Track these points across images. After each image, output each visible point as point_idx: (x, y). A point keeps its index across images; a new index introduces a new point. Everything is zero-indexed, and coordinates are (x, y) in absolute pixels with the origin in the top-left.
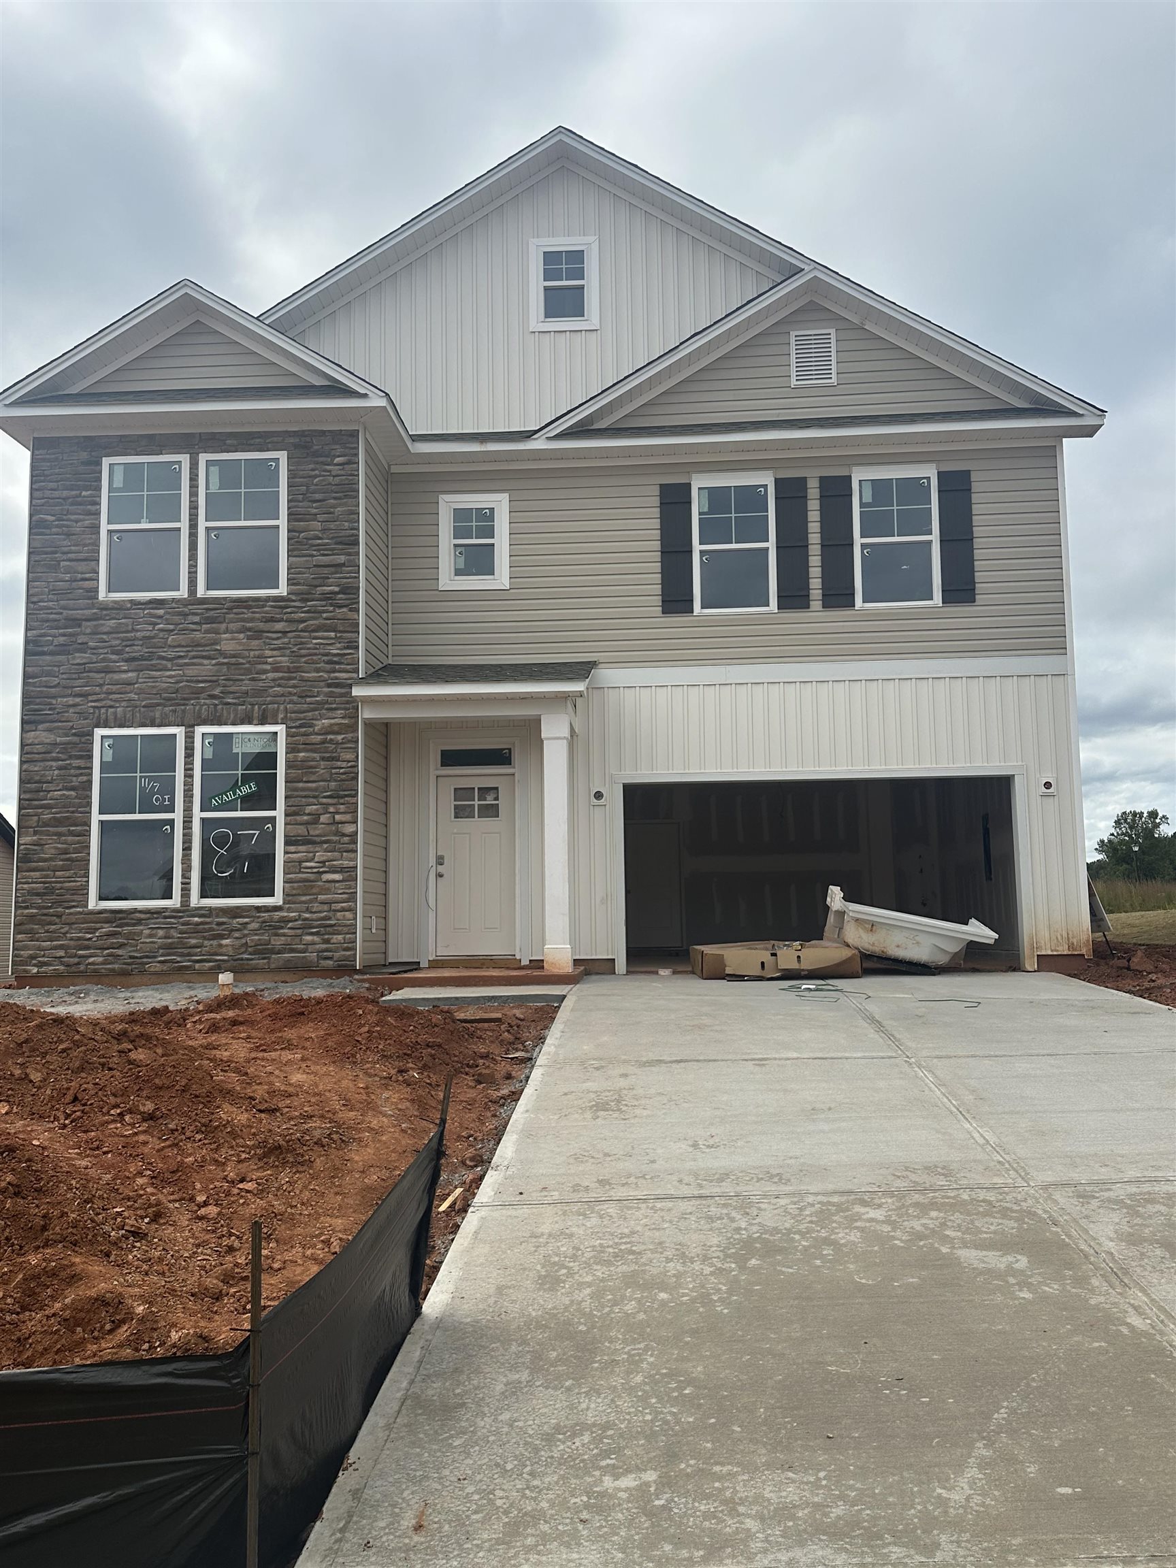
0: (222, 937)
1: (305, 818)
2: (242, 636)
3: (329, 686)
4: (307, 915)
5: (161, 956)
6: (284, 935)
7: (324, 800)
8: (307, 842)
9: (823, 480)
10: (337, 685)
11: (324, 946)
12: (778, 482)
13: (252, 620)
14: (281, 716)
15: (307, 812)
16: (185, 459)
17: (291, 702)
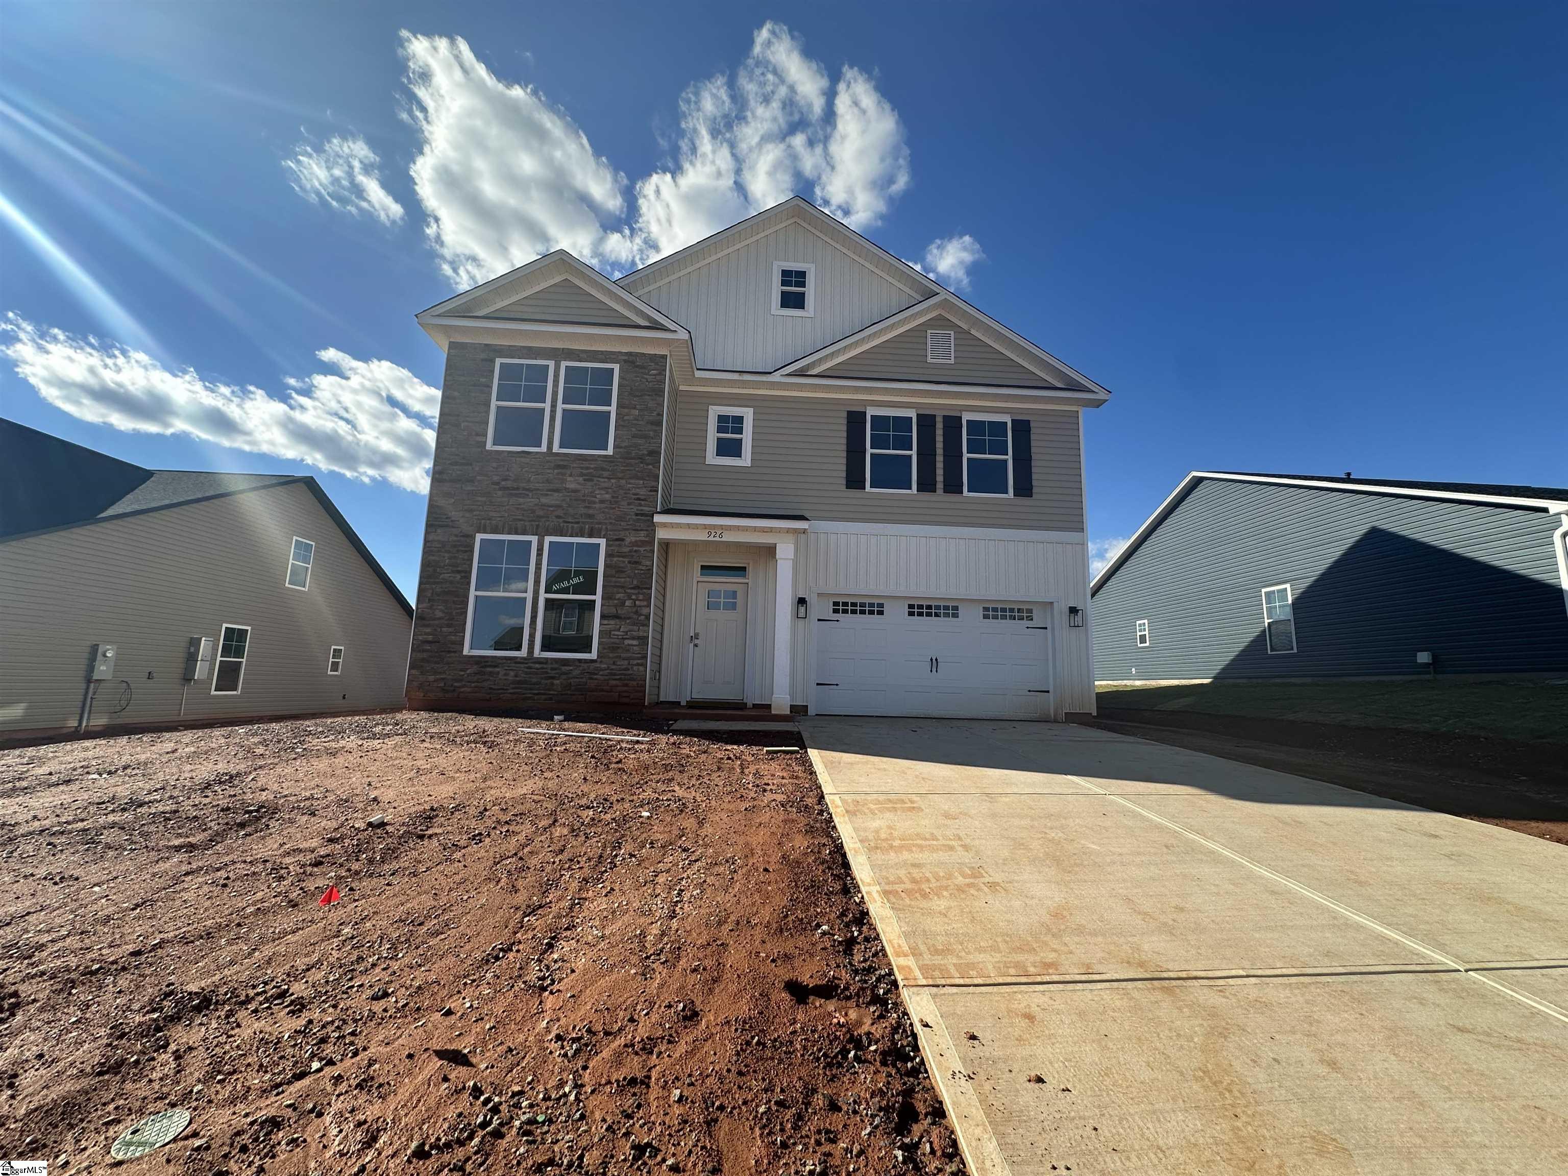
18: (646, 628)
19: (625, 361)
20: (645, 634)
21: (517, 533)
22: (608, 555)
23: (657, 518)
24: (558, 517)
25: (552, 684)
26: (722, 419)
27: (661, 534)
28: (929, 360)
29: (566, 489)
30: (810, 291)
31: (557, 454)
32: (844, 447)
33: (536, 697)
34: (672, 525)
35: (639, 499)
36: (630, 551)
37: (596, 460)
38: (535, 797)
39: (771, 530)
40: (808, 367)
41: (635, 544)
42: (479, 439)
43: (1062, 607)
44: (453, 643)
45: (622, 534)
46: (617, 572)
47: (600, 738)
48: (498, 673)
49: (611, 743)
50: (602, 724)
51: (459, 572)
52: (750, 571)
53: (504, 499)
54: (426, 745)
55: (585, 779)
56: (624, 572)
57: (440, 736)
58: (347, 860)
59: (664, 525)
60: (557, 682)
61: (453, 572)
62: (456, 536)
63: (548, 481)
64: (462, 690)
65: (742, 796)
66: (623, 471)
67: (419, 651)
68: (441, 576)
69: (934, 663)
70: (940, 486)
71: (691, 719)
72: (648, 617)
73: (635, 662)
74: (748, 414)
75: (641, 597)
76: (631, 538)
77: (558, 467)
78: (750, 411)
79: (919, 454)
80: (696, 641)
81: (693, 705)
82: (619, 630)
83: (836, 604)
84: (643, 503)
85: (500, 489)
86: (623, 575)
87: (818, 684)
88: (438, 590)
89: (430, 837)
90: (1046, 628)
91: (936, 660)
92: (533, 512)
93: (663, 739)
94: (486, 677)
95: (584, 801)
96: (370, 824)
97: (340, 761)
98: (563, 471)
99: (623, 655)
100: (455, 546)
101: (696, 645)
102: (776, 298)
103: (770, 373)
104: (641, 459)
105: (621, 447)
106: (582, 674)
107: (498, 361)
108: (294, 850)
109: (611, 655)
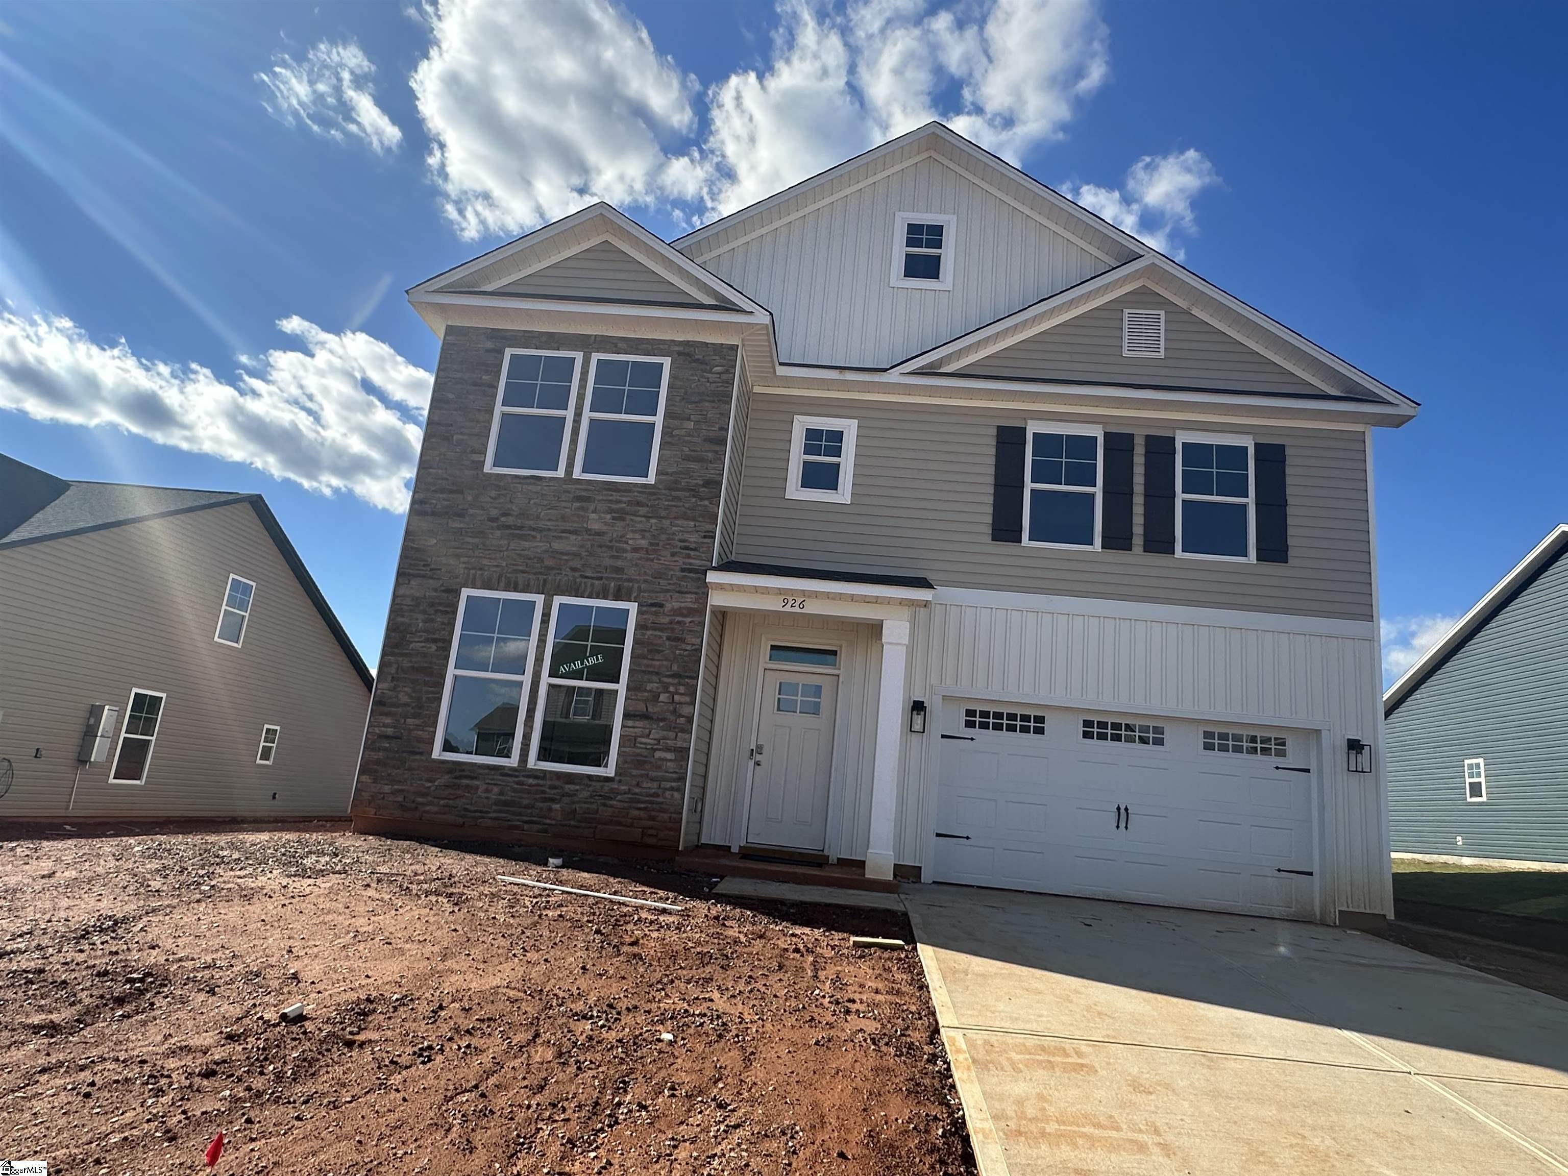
0: (553, 800)
1: (646, 694)
2: (609, 516)
3: (683, 570)
4: (637, 790)
5: (495, 811)
6: (612, 806)
7: (666, 680)
8: (645, 716)
9: (1148, 437)
10: (690, 571)
11: (651, 823)
12: (1107, 435)
13: (620, 502)
14: (634, 595)
15: (648, 688)
16: (579, 356)
17: (645, 581)
18: (687, 736)
19: (679, 353)
20: (685, 745)
21: (516, 590)
22: (639, 627)
23: (712, 577)
24: (574, 569)
25: (550, 809)
26: (812, 434)
27: (716, 599)
28: (1126, 353)
29: (588, 530)
30: (948, 254)
31: (578, 481)
32: (991, 480)
33: (526, 827)
34: (733, 588)
35: (687, 548)
36: (671, 622)
37: (630, 491)
38: (512, 993)
39: (876, 600)
40: (941, 362)
41: (678, 612)
42: (475, 457)
43: (1334, 739)
44: (420, 740)
45: (660, 598)
46: (650, 651)
47: (611, 901)
48: (477, 787)
49: (625, 910)
50: (615, 877)
51: (435, 641)
52: (843, 656)
53: (502, 542)
54: (371, 892)
55: (584, 968)
56: (659, 652)
57: (390, 879)
58: (248, 1072)
59: (721, 587)
60: (557, 806)
61: (427, 640)
62: (435, 590)
63: (563, 518)
64: (427, 808)
65: (813, 1019)
66: (667, 508)
67: (373, 750)
68: (411, 646)
69: (1123, 815)
70: (1138, 541)
71: (743, 876)
72: (690, 720)
73: (668, 785)
74: (850, 428)
75: (682, 689)
76: (673, 604)
77: (579, 499)
78: (854, 423)
79: (1105, 492)
80: (758, 758)
81: (750, 854)
82: (648, 736)
83: (970, 713)
84: (692, 553)
85: (498, 528)
86: (657, 657)
87: (938, 835)
88: (406, 664)
89: (362, 1045)
90: (1308, 771)
91: (1126, 809)
92: (541, 560)
93: (701, 907)
94: (460, 792)
95: (579, 1006)
96: (284, 1017)
97: (256, 909)
98: (584, 504)
99: (653, 774)
100: (432, 605)
101: (758, 764)
102: (898, 264)
103: (885, 370)
104: (693, 491)
105: (667, 474)
106: (591, 797)
107: (509, 352)
108: (181, 1048)
109: (635, 772)
